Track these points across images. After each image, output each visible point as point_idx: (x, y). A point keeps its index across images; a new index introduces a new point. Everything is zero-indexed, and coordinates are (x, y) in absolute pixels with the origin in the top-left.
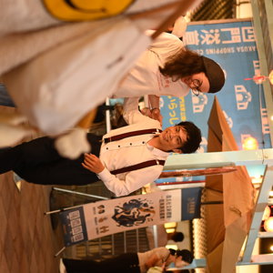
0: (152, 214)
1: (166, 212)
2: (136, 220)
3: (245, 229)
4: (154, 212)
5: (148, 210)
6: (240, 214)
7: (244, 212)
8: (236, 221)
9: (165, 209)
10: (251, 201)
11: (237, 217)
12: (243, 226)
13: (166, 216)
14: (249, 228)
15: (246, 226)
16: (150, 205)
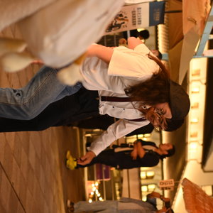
0: (126, 22)
1: (137, 20)
2: (113, 27)
3: (199, 33)
4: (127, 20)
5: (123, 19)
6: (196, 22)
7: (199, 20)
8: (192, 29)
9: (137, 18)
10: (204, 11)
11: (193, 25)
12: (198, 31)
13: (137, 23)
14: (202, 33)
15: (200, 31)
16: (124, 16)
